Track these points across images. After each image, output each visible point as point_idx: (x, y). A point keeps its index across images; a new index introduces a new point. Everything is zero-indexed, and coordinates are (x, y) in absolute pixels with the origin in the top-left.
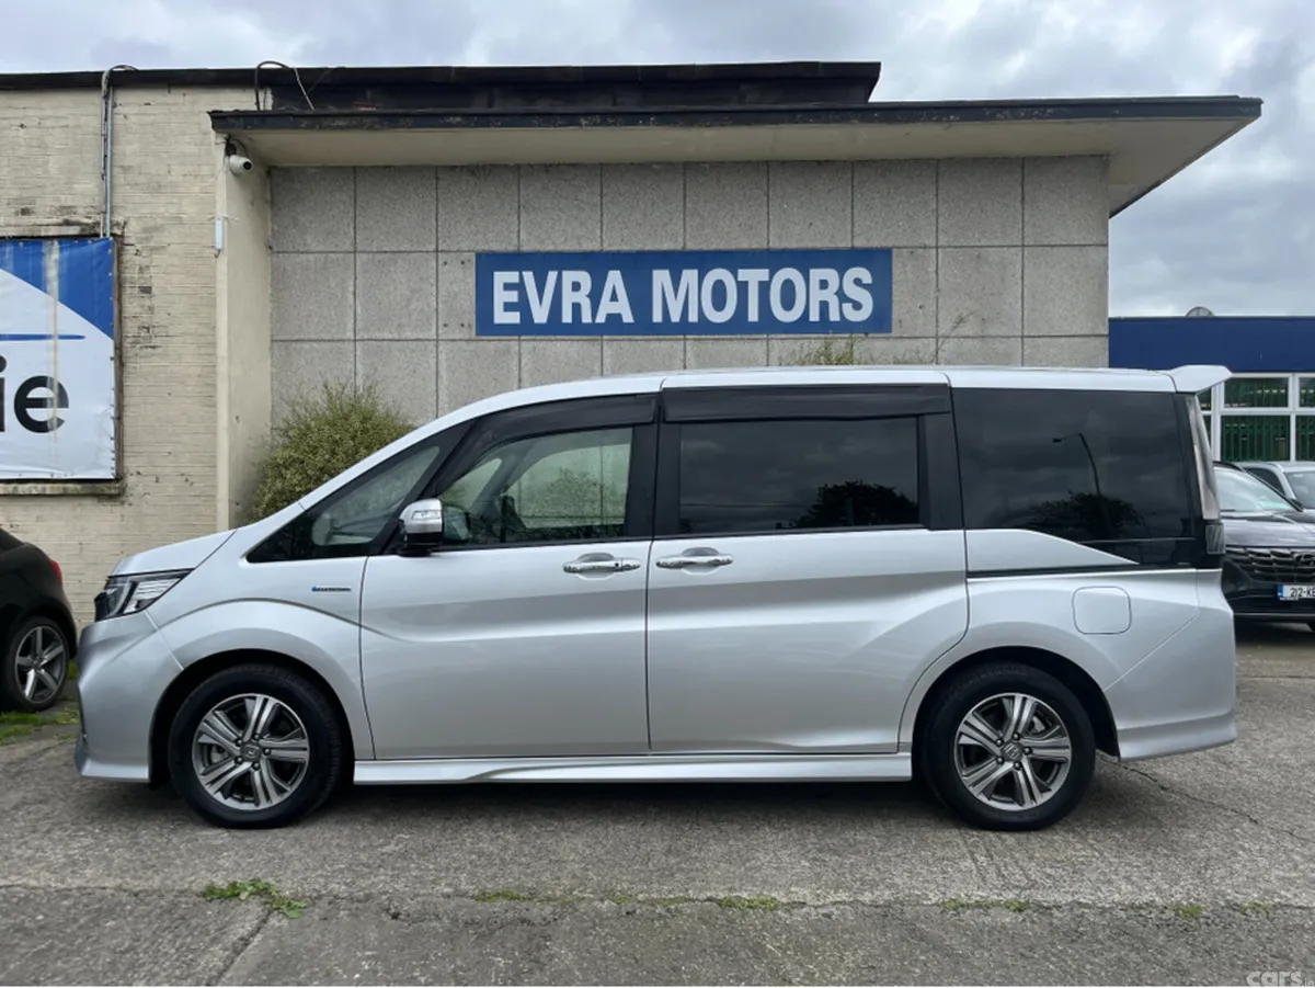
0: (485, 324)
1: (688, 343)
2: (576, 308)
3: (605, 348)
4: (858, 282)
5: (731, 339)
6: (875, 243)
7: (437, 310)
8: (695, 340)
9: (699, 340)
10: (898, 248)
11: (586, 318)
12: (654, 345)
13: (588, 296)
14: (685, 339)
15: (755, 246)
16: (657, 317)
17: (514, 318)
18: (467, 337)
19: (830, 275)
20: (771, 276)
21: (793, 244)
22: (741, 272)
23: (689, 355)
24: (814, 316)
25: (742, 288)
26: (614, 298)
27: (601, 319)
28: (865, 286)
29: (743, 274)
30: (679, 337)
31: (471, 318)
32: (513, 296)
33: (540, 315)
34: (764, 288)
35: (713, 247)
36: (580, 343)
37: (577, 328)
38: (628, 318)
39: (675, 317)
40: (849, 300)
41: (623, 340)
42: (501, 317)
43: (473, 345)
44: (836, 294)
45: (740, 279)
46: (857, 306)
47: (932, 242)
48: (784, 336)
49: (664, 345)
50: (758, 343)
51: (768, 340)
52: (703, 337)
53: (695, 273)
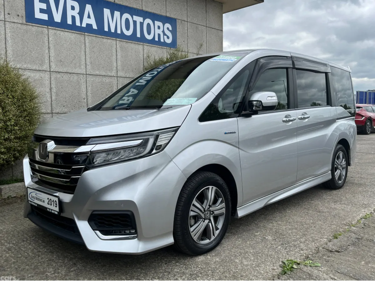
0: (30, 17)
1: (117, 41)
2: (73, 18)
3: (86, 38)
4: (168, 29)
5: (132, 43)
6: (172, 16)
7: (4, 5)
8: (119, 41)
9: (121, 41)
10: (178, 19)
11: (78, 23)
12: (105, 40)
13: (78, 13)
14: (116, 40)
15: (138, 8)
16: (106, 29)
17: (45, 17)
18: (21, 22)
19: (160, 24)
20: (144, 20)
21: (149, 10)
22: (134, 16)
23: (118, 46)
24: (157, 39)
25: (135, 22)
26: (89, 17)
27: (84, 25)
28: (170, 31)
29: (135, 18)
30: (114, 38)
31: (23, 12)
32: (44, 6)
33: (58, 18)
34: (142, 24)
35: (124, 4)
36: (76, 34)
37: (73, 27)
38: (95, 27)
39: (113, 30)
40: (166, 35)
41: (93, 36)
42: (38, 15)
43: (25, 27)
44: (162, 32)
45: (134, 20)
46: (168, 38)
47: (186, 19)
48: (148, 44)
49: (109, 41)
50: (140, 45)
51: (143, 45)
52: (122, 40)
53: (119, 13)
